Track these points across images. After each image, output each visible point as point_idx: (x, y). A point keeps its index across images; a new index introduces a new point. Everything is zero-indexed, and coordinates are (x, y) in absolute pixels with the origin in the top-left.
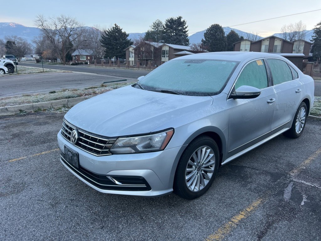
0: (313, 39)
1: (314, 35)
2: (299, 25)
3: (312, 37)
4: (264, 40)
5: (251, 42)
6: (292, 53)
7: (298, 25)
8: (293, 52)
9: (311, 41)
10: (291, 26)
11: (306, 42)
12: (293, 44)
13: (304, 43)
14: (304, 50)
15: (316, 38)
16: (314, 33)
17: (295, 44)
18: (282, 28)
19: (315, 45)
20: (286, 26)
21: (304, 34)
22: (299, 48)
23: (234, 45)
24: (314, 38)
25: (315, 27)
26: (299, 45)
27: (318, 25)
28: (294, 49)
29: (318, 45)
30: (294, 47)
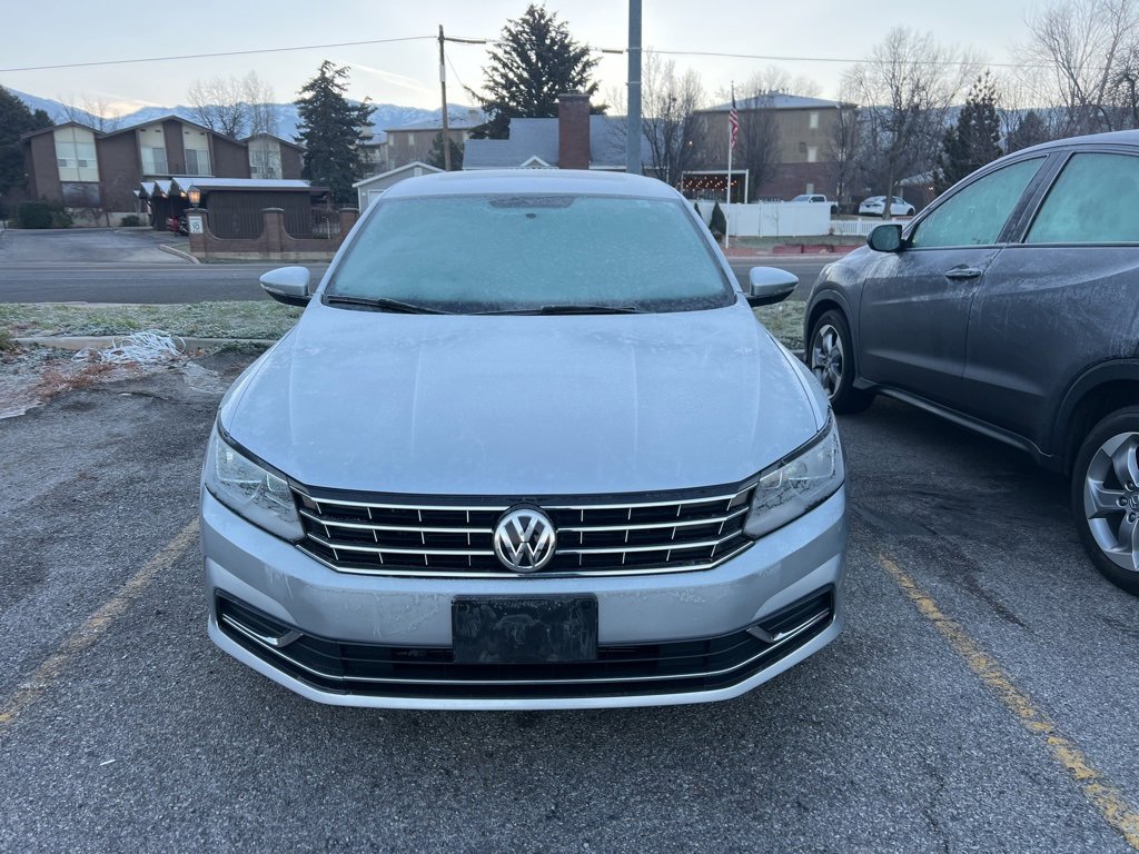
0: (301, 134)
1: (302, 121)
2: (251, 83)
3: (298, 127)
4: (144, 131)
6: (249, 177)
7: (247, 85)
8: (253, 175)
9: (296, 139)
10: (219, 85)
11: (283, 144)
12: (246, 148)
13: (278, 148)
14: (283, 170)
15: (308, 130)
16: (300, 116)
17: (253, 147)
18: (191, 93)
19: (310, 153)
20: (202, 84)
21: (266, 114)
22: (267, 164)
24: (303, 130)
25: (300, 97)
26: (267, 153)
27: (306, 89)
28: (252, 165)
29: (320, 154)
30: (251, 159)
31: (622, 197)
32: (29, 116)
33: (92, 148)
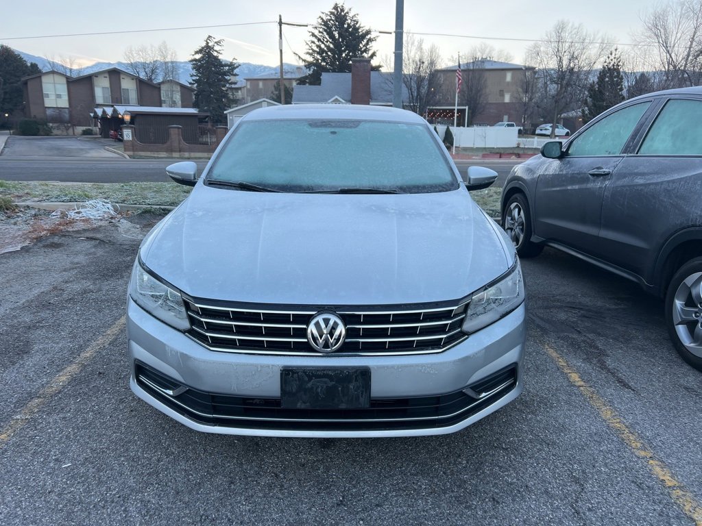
0: (193, 80)
1: (194, 72)
2: (163, 49)
3: (192, 76)
4: (97, 77)
5: (67, 78)
6: (161, 106)
7: (160, 50)
8: (163, 105)
9: (190, 83)
10: (143, 50)
11: (182, 86)
12: (160, 89)
13: (179, 88)
14: (182, 102)
15: (198, 78)
16: (193, 69)
17: (163, 88)
18: (126, 54)
19: (198, 92)
20: (133, 49)
21: (172, 67)
22: (172, 98)
23: (26, 83)
24: (194, 78)
25: (193, 58)
26: (172, 91)
27: (197, 53)
28: (163, 99)
29: (204, 93)
30: (162, 95)
31: (389, 122)
32: (27, 66)
33: (65, 86)
